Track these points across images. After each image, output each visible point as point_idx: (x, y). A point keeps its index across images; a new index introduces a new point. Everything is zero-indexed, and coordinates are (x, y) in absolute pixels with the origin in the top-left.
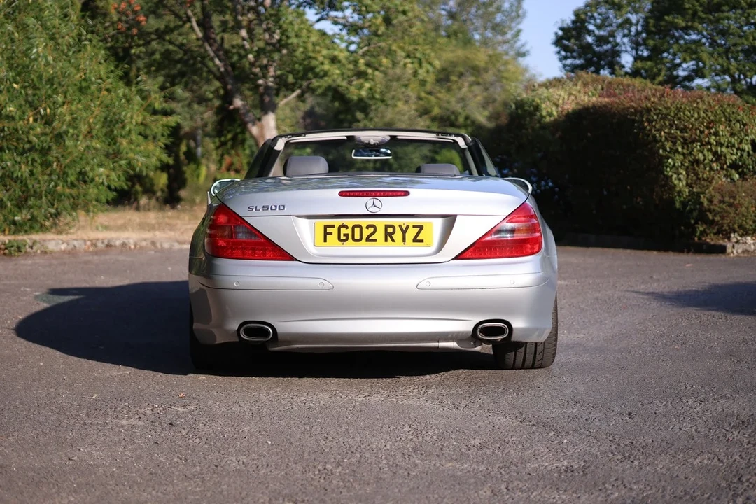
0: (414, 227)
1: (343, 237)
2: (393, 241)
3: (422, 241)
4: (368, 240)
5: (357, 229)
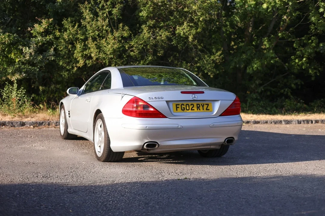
0: (206, 104)
1: (183, 109)
2: (200, 110)
3: (209, 110)
4: (192, 110)
5: (187, 106)
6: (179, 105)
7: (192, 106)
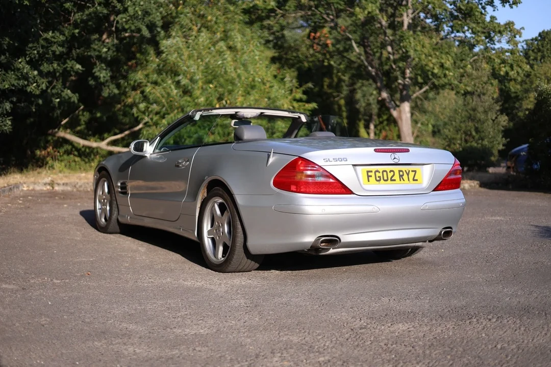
0: (412, 171)
1: (378, 179)
2: (404, 180)
3: (417, 180)
4: (391, 180)
5: (385, 173)
6: (371, 172)
7: (392, 173)
